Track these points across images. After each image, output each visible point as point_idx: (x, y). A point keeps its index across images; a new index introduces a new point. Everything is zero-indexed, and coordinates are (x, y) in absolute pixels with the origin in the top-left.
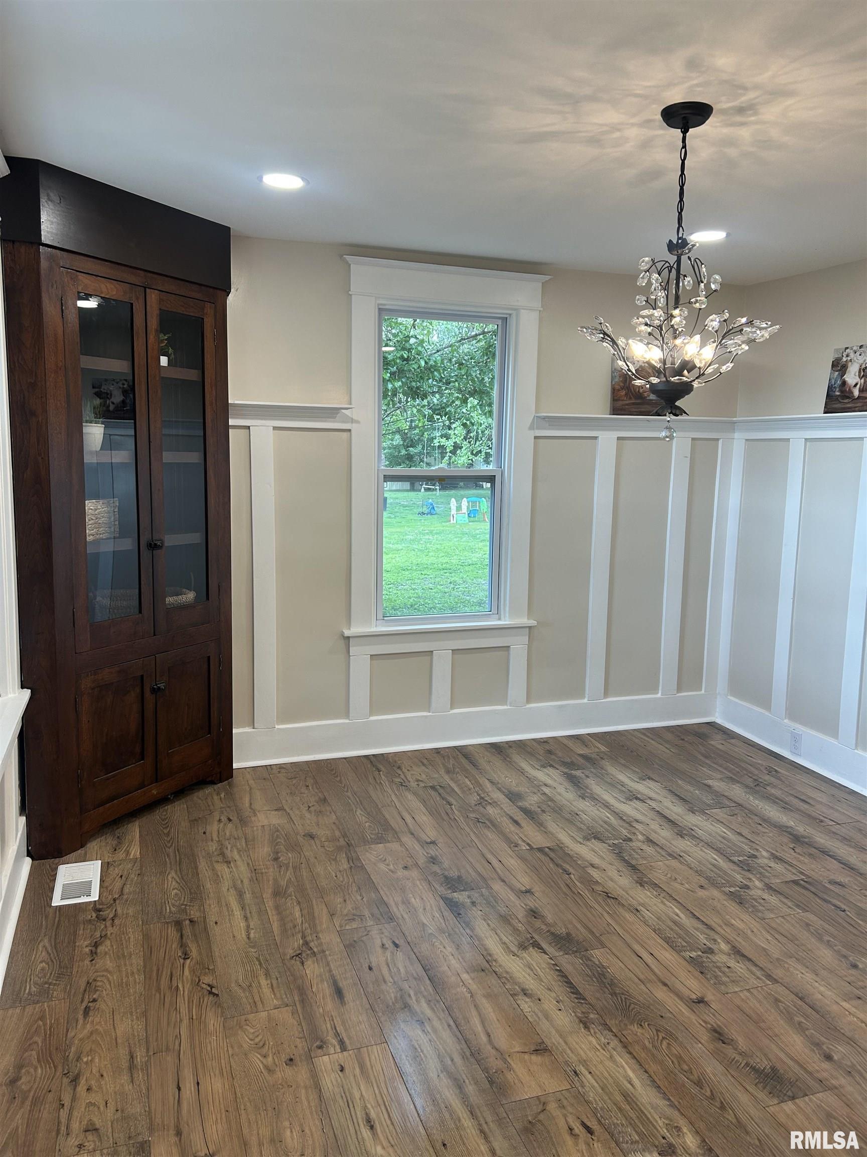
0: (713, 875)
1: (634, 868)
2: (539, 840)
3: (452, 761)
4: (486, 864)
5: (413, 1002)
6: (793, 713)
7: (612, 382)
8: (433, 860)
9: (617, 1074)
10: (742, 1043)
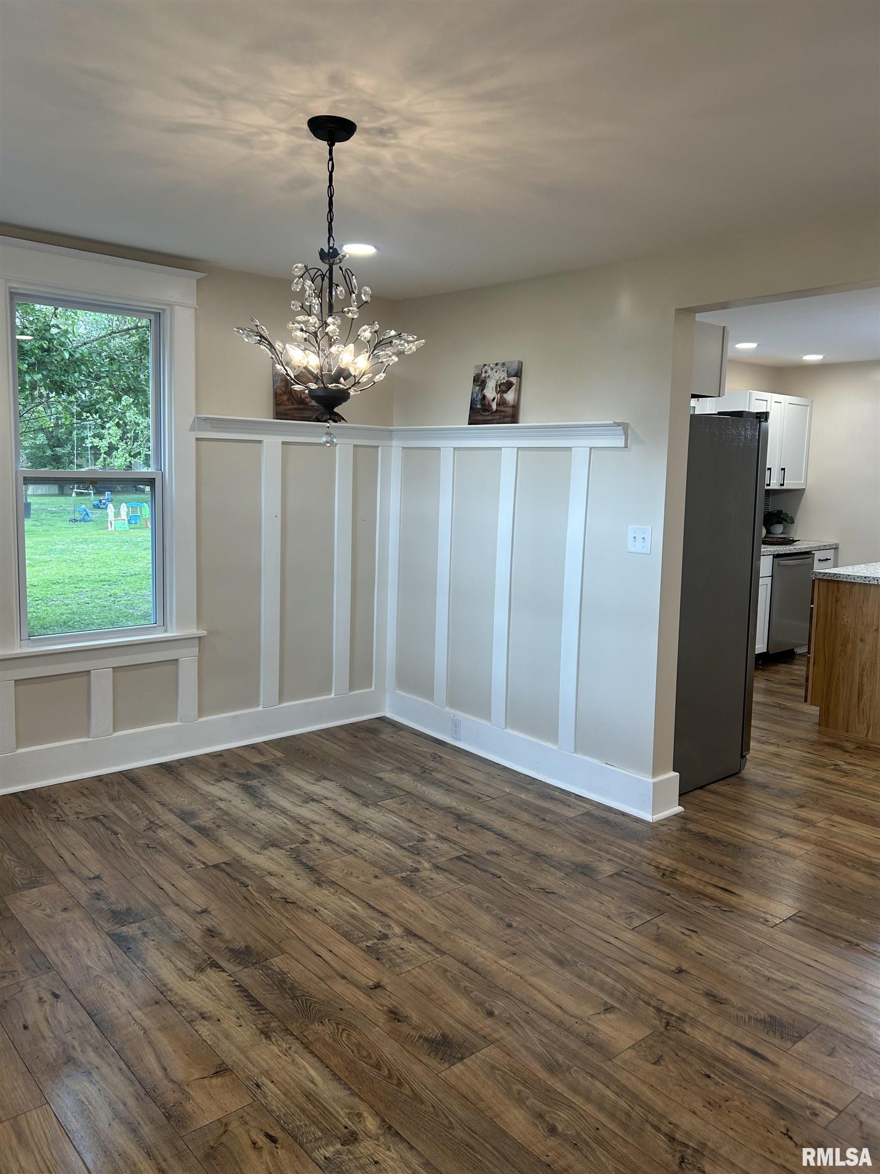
0: (386, 863)
1: (312, 869)
2: (214, 856)
3: (116, 788)
4: (158, 890)
5: (78, 1054)
6: (454, 701)
7: (273, 386)
8: (98, 896)
9: (299, 1076)
10: (415, 1018)
